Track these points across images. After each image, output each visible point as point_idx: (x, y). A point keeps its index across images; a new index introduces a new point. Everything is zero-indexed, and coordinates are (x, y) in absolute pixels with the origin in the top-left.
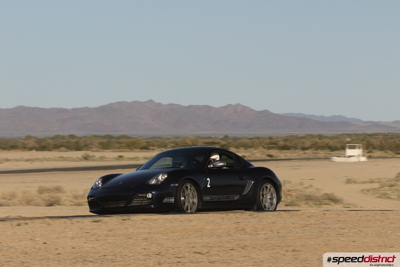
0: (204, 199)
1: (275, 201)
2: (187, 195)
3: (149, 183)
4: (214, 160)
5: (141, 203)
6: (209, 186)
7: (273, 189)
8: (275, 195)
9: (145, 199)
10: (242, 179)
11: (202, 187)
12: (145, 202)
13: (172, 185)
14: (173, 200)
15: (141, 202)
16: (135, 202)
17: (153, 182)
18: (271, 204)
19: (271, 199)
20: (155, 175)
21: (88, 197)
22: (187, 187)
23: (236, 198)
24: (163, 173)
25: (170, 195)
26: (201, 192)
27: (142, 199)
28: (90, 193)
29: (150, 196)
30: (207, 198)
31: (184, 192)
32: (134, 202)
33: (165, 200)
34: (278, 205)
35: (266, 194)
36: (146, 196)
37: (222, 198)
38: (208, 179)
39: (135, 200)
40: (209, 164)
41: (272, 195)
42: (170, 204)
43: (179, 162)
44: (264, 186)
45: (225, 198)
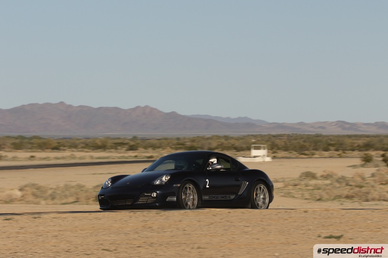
0: (203, 198)
1: (267, 200)
3: (153, 183)
4: (212, 162)
6: (207, 187)
7: (266, 190)
8: (267, 195)
9: (151, 198)
10: (238, 180)
11: (202, 187)
12: (150, 201)
13: (174, 185)
14: (175, 199)
15: (146, 200)
16: (142, 200)
17: (158, 182)
18: (264, 203)
19: (264, 199)
20: (159, 176)
21: (99, 196)
23: (232, 197)
24: (167, 175)
25: (173, 195)
26: (201, 191)
27: (147, 198)
28: (100, 193)
29: (154, 195)
30: (206, 198)
32: (140, 200)
33: (169, 199)
34: (270, 204)
35: (260, 194)
36: (151, 195)
37: (220, 197)
38: (207, 180)
39: (141, 198)
40: (208, 167)
41: (264, 195)
42: (173, 202)
43: (181, 165)
44: (258, 187)
45: (222, 197)
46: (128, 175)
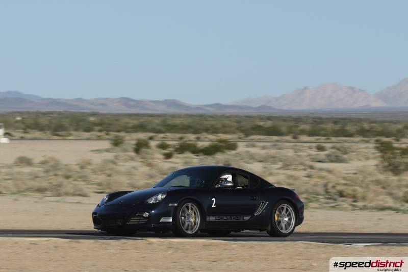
0: (208, 219)
1: (293, 221)
2: (188, 215)
3: (147, 202)
5: (139, 222)
6: (213, 206)
8: (293, 215)
9: (142, 218)
10: (254, 199)
11: (205, 207)
12: (142, 221)
13: (170, 205)
14: (171, 220)
16: (133, 221)
17: (152, 201)
21: (93, 214)
22: (188, 207)
23: (247, 218)
24: (162, 192)
25: (167, 215)
26: (204, 212)
27: (139, 218)
28: (96, 210)
29: (147, 215)
30: (212, 218)
31: (184, 212)
32: (131, 220)
33: (162, 220)
35: (284, 215)
36: (143, 215)
37: (230, 218)
38: (214, 199)
39: (132, 218)
42: (168, 223)
45: (233, 218)
46: (131, 192)
